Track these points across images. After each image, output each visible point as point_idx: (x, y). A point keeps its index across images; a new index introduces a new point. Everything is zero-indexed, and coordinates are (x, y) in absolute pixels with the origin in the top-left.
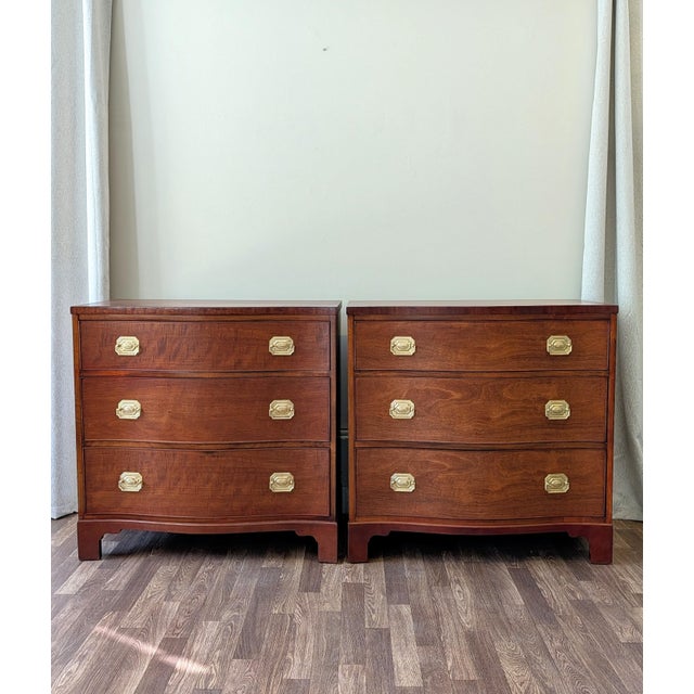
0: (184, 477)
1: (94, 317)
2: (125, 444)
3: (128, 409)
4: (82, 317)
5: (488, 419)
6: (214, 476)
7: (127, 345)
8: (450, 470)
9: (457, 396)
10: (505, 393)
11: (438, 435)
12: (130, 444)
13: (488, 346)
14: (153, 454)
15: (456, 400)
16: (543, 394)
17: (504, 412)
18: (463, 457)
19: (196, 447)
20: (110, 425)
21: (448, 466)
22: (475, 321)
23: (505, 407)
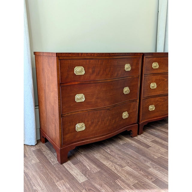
0: (101, 120)
1: (65, 58)
2: (78, 113)
3: (80, 98)
4: (60, 58)
6: (110, 117)
7: (79, 70)
8: (162, 102)
9: (166, 80)
12: (80, 112)
14: (89, 114)
19: (104, 108)
20: (71, 106)
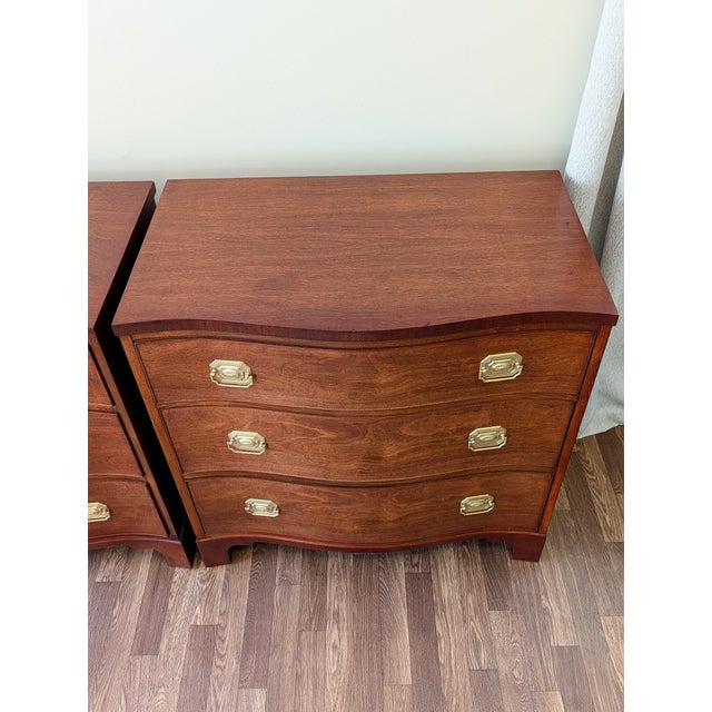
5: (379, 458)
8: (324, 503)
9: (327, 435)
10: (406, 430)
11: (305, 470)
13: (375, 381)
15: (326, 439)
16: (466, 424)
17: (402, 450)
18: (343, 494)
21: (323, 500)
22: (350, 349)
23: (406, 444)
